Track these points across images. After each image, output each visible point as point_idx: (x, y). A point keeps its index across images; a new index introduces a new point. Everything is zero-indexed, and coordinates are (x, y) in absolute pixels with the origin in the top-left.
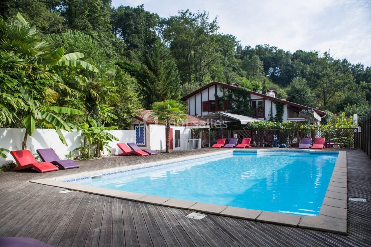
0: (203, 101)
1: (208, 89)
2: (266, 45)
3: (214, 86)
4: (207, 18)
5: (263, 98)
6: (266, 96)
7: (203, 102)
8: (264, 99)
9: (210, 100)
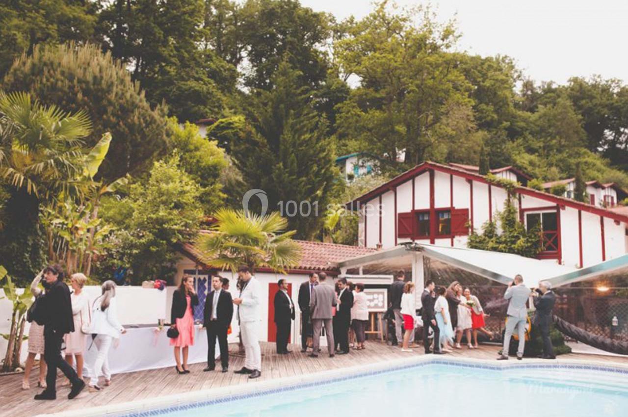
0: (398, 212)
1: (410, 182)
2: (595, 75)
3: (427, 174)
4: (434, 13)
5: (554, 204)
6: (562, 200)
7: (399, 214)
8: (557, 208)
9: (416, 208)
